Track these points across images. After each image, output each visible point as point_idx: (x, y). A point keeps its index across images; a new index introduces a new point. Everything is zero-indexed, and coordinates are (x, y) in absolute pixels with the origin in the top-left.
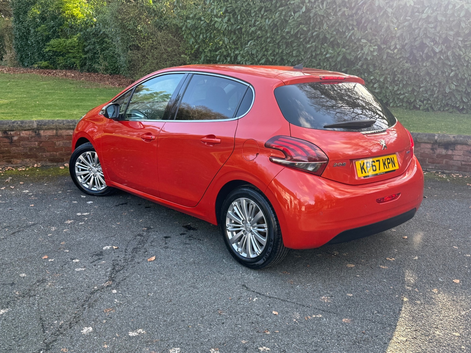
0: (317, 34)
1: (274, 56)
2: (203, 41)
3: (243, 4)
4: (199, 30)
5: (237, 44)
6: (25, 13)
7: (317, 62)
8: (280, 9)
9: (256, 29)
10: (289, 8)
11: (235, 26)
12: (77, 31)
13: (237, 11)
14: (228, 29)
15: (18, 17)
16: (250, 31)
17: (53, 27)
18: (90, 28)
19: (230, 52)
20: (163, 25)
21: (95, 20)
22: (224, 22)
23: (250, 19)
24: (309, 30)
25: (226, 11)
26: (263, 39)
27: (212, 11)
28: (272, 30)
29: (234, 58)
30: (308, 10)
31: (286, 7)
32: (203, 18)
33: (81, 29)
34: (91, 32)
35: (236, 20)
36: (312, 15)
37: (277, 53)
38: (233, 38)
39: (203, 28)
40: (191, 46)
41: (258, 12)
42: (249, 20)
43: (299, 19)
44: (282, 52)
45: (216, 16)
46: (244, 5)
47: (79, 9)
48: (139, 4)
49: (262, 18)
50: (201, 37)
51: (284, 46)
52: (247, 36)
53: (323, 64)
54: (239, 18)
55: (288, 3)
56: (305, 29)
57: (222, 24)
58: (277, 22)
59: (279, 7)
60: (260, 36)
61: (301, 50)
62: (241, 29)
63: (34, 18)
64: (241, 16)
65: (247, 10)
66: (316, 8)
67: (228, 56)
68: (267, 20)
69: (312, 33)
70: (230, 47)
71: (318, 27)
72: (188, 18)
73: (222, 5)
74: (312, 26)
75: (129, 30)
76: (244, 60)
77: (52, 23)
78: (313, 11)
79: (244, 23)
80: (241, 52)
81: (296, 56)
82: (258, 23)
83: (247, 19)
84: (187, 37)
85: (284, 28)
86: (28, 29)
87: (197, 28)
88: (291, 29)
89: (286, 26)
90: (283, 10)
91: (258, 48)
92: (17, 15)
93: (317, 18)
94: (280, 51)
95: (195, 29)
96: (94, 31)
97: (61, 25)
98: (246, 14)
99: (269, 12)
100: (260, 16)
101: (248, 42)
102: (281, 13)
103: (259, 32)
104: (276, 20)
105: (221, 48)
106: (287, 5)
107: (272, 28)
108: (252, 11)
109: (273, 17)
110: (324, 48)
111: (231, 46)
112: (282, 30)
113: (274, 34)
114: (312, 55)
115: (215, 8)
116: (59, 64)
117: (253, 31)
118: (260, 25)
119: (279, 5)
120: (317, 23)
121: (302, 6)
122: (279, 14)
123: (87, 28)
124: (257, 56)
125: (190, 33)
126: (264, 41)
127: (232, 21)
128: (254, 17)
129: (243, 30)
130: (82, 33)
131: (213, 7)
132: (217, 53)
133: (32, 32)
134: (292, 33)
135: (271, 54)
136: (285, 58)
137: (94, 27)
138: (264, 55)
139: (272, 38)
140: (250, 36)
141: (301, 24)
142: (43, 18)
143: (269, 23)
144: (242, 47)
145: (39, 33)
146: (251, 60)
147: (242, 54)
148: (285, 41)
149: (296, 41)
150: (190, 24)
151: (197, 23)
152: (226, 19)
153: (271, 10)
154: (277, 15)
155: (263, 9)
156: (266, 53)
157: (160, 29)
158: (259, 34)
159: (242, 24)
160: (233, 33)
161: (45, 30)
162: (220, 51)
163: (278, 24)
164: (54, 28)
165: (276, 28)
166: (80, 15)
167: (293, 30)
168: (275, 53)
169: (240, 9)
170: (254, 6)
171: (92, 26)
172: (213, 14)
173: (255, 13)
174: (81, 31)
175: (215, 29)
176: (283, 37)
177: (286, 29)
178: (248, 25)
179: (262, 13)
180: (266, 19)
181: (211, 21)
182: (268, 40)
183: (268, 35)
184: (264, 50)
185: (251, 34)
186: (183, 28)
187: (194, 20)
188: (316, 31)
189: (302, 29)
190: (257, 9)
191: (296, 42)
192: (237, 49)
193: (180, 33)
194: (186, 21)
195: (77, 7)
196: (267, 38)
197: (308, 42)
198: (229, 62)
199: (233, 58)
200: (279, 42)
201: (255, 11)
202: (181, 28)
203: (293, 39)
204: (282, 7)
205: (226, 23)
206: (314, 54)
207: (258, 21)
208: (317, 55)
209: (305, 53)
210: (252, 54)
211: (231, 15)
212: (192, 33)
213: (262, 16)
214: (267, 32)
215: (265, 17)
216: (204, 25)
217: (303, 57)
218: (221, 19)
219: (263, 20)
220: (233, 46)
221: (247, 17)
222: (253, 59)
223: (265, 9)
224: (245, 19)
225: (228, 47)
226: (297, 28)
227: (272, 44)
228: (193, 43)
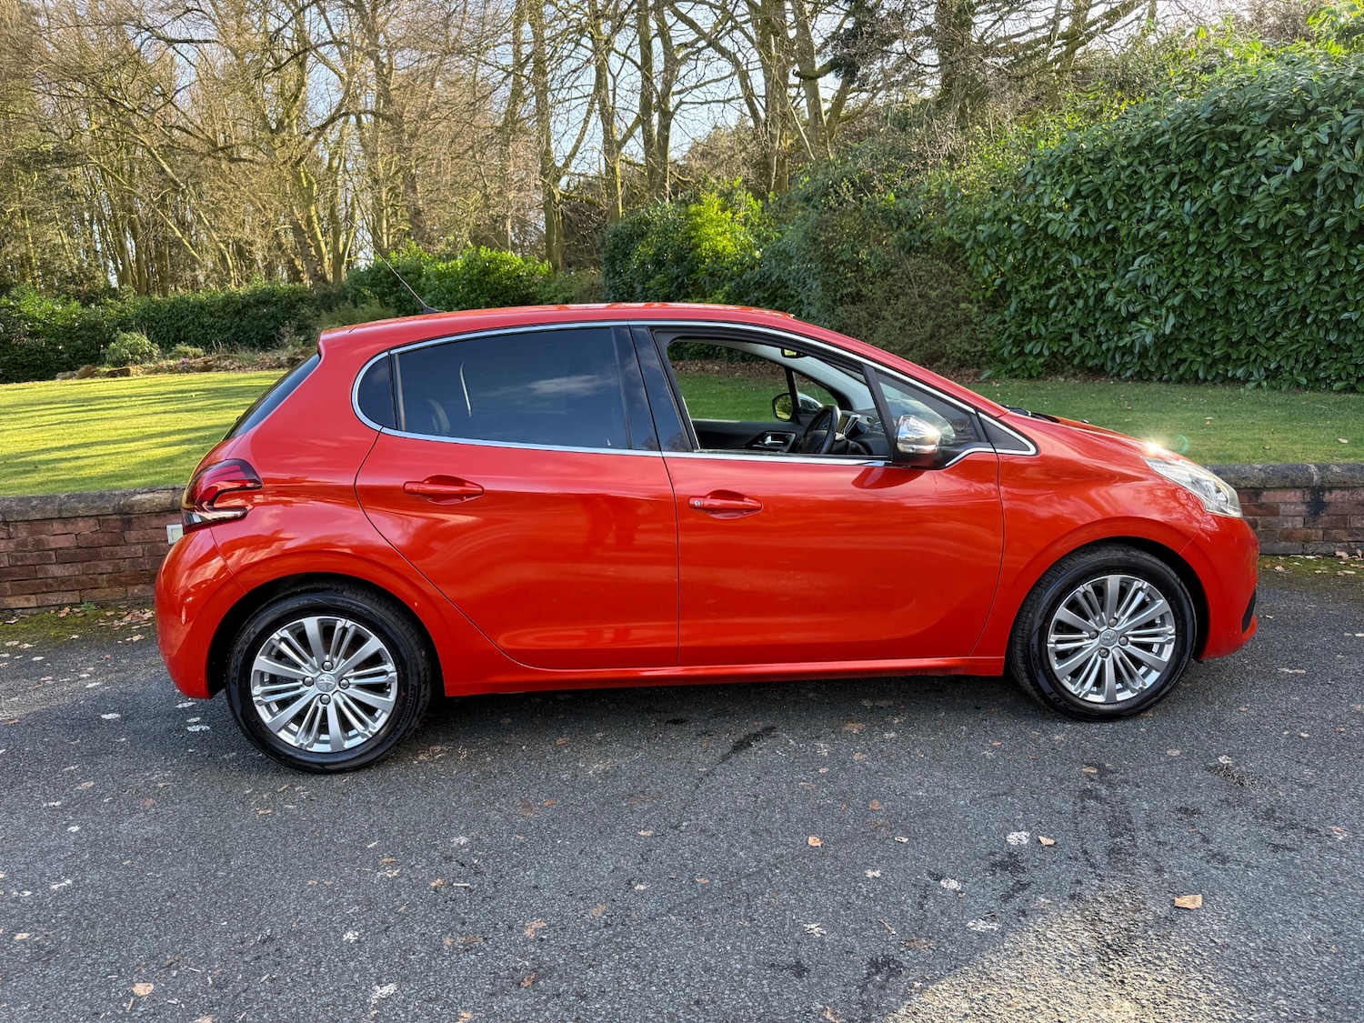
0: (1335, 223)
1: (1206, 285)
2: (1015, 268)
3: (1119, 174)
4: (1008, 243)
5: (1103, 268)
6: (626, 255)
7: (1335, 291)
8: (1225, 172)
9: (1157, 226)
10: (1249, 167)
11: (1099, 226)
12: (723, 281)
13: (1105, 191)
14: (1082, 235)
15: (613, 265)
16: (1141, 234)
17: (678, 277)
18: (749, 271)
19: (1085, 286)
20: (918, 244)
21: (757, 254)
22: (1071, 219)
23: (1139, 205)
24: (1310, 216)
25: (1077, 193)
26: (1176, 248)
27: (1039, 198)
28: (1201, 226)
29: (1096, 301)
30: (1310, 167)
31: (1243, 167)
32: (1015, 217)
33: (732, 275)
34: (751, 279)
35: (1102, 210)
36: (1321, 176)
37: (1216, 279)
38: (1091, 255)
39: (1016, 238)
40: (985, 282)
41: (1161, 188)
42: (1136, 208)
43: (1284, 191)
44: (1231, 276)
45: (1052, 207)
46: (1122, 176)
47: (728, 235)
48: (864, 206)
49: (1171, 200)
50: (1010, 258)
51: (1237, 261)
52: (1131, 246)
53: (1355, 297)
54: (1110, 205)
55: (1248, 155)
56: (1301, 212)
57: (1064, 223)
58: (1218, 205)
59: (1221, 169)
60: (1167, 242)
61: (1287, 266)
62: (1115, 230)
63: (643, 264)
64: (1115, 201)
65: (1130, 187)
66: (1331, 159)
67: (1077, 297)
68: (1187, 204)
69: (1323, 221)
70: (1084, 275)
71: (1338, 205)
72: (978, 221)
73: (1067, 182)
74: (1321, 205)
75: (842, 262)
76: (1124, 300)
77: (675, 271)
78: (1326, 166)
79: (1124, 216)
80: (1115, 285)
81: (1271, 283)
82: (1162, 212)
83: (1131, 207)
84: (976, 263)
85: (1235, 218)
86: (631, 286)
87: (1000, 240)
88: (1259, 217)
89: (1242, 212)
90: (1232, 175)
91: (1162, 270)
92: (611, 260)
93: (1335, 181)
94: (1226, 273)
95: (996, 243)
96: (758, 276)
97: (692, 271)
98: (1127, 195)
99: (1193, 184)
100: (1168, 195)
101: (1134, 259)
102: (1228, 183)
103: (1166, 233)
104: (1216, 199)
105: (1062, 280)
106: (1243, 160)
107: (1201, 219)
108: (1146, 187)
109: (1205, 194)
110: (1355, 256)
111: (1086, 272)
112: (1229, 224)
113: (1205, 234)
114: (1320, 275)
115: (1048, 191)
116: (687, 350)
117: (1147, 233)
118: (1169, 216)
119: (1221, 163)
120: (1336, 196)
121: (1292, 158)
122: (1222, 184)
123: (743, 272)
124: (1157, 290)
125: (985, 254)
126: (1180, 253)
127: (1092, 215)
128: (1150, 201)
129: (1123, 232)
130: (733, 284)
131: (1040, 189)
132: (1050, 292)
133: (638, 290)
134: (1261, 225)
135: (1198, 283)
136: (1239, 288)
137: (757, 269)
138: (1178, 285)
139: (1201, 244)
140: (1138, 244)
141: (1286, 201)
142: (660, 261)
143: (1193, 210)
144: (1114, 272)
145: (651, 292)
146: (1142, 300)
147: (1118, 289)
148: (1239, 247)
149: (1270, 245)
150: (985, 235)
151: (1001, 230)
152: (1078, 210)
153: (1197, 179)
154: (1217, 187)
155: (1177, 179)
156: (1184, 281)
157: (911, 250)
158: (1165, 238)
159: (1119, 218)
160: (1091, 243)
161: (662, 285)
162: (1059, 285)
163: (1220, 210)
164: (680, 280)
165: (1213, 220)
166: (730, 249)
167: (1262, 219)
168: (1211, 279)
169: (1113, 185)
170: (1148, 175)
171: (752, 268)
172: (1041, 204)
173: (1153, 191)
174: (732, 279)
175: (1047, 236)
176: (1234, 239)
177: (1242, 219)
178: (1135, 220)
179: (1174, 187)
180: (1183, 201)
181: (1038, 220)
182: (1191, 250)
183: (1192, 237)
184: (1178, 274)
185: (1142, 241)
186: (968, 245)
187: (993, 225)
188: (1332, 215)
189: (1293, 214)
190: (1158, 181)
191: (1271, 249)
192: (1104, 277)
193: (958, 257)
194: (973, 228)
195: (724, 233)
196: (1188, 244)
197: (1308, 244)
198: (1080, 310)
199: (1092, 299)
200: (1221, 253)
201: (1152, 187)
202: (961, 245)
203: (1262, 241)
204: (1230, 167)
205: (1076, 220)
206: (1326, 273)
207: (1162, 208)
208: (1333, 274)
209: (1299, 271)
210: (1145, 287)
211: (1089, 201)
212: (989, 252)
213: (1173, 195)
214: (1186, 230)
215: (1181, 197)
216: (1020, 231)
217: (1292, 284)
218: (1061, 215)
219: (1177, 204)
220: (1093, 273)
221: (1132, 202)
222: (1148, 298)
223: (1181, 178)
224: (1127, 208)
225: (1079, 275)
226: (1277, 213)
227: (1202, 259)
228: (990, 274)
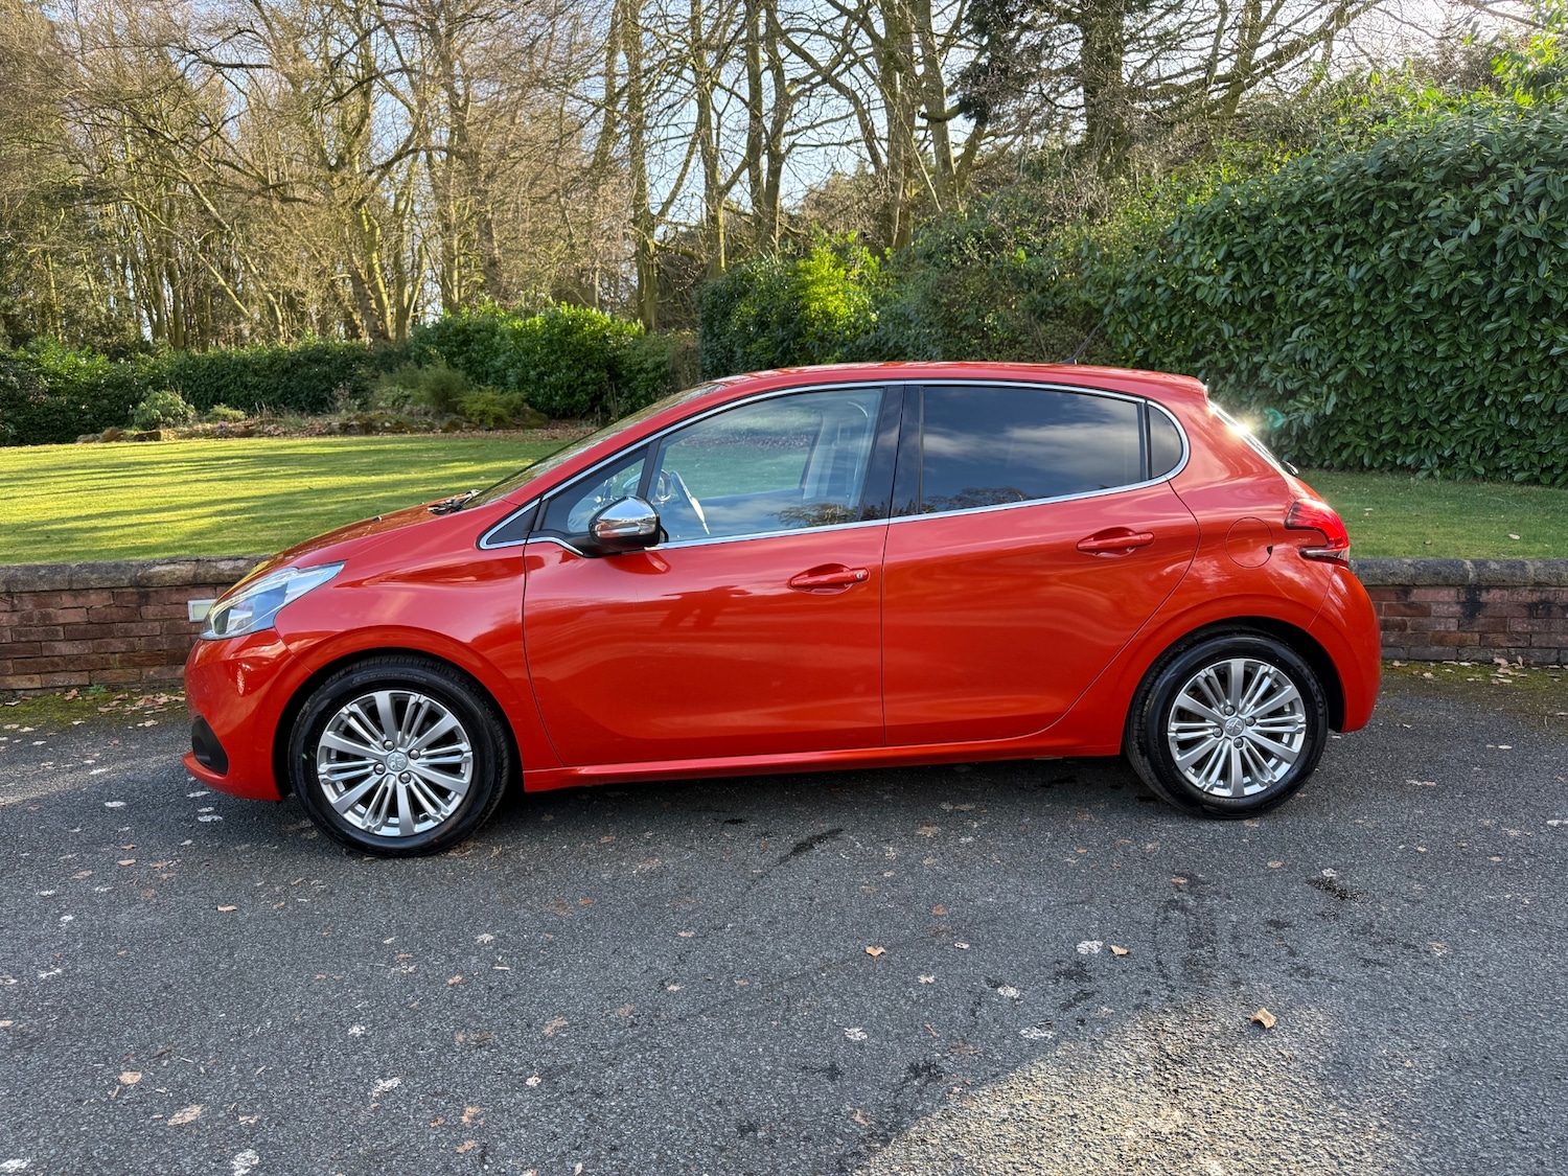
0: (1517, 293)
1: (1373, 360)
2: (1160, 338)
3: (1276, 234)
4: (1151, 309)
5: (1258, 337)
6: (726, 315)
7: (1516, 370)
8: (1394, 234)
9: (1319, 293)
10: (1421, 229)
11: (1253, 292)
12: (834, 346)
13: (1260, 252)
14: (1234, 301)
15: (711, 327)
16: (1301, 301)
17: (783, 341)
18: (863, 336)
19: (1237, 359)
20: (1051, 309)
21: (874, 317)
22: (1222, 283)
23: (1298, 269)
24: (1489, 285)
25: (1229, 255)
26: (1340, 318)
27: (1187, 260)
28: (1367, 294)
29: (1249, 376)
30: (1489, 230)
31: (1414, 228)
32: (1160, 280)
33: (844, 340)
34: (865, 345)
35: (1257, 275)
36: (1500, 241)
37: (1383, 354)
38: (1245, 324)
39: (1161, 304)
40: (1125, 352)
41: (1323, 251)
42: (1295, 272)
43: (1460, 256)
44: (1400, 350)
45: (1201, 271)
46: (1280, 237)
47: (841, 296)
48: (991, 264)
49: (1334, 264)
50: (1154, 326)
51: (1408, 334)
52: (1289, 315)
53: (1539, 377)
54: (1266, 269)
55: (1421, 216)
56: (1479, 281)
57: (1215, 288)
58: (1386, 271)
59: (1390, 230)
60: (1329, 311)
61: (1463, 340)
62: (1271, 296)
63: (744, 325)
64: (1272, 264)
65: (1288, 248)
66: (1512, 221)
67: (1229, 370)
68: (1352, 269)
69: (1503, 291)
70: (1237, 347)
71: (1520, 273)
72: (1118, 283)
73: (1218, 241)
74: (1501, 272)
75: (966, 328)
76: (1281, 376)
77: (781, 334)
78: (1505, 230)
79: (1281, 281)
80: (1271, 358)
81: (1445, 359)
82: (1324, 278)
83: (1290, 271)
84: (1115, 331)
85: (1405, 286)
86: (731, 350)
87: (1143, 306)
88: (1432, 285)
89: (1413, 279)
90: (1402, 238)
91: (1323, 343)
92: (709, 321)
93: (1516, 247)
94: (1394, 348)
95: (1139, 309)
96: (873, 342)
97: (800, 335)
98: (1285, 257)
99: (1358, 247)
100: (1330, 259)
101: (1293, 329)
102: (1397, 246)
103: (1328, 301)
104: (1383, 264)
105: (1212, 351)
106: (1415, 222)
107: (1367, 286)
108: (1306, 249)
109: (1372, 258)
110: (1539, 330)
111: (1239, 343)
112: (1398, 292)
113: (1372, 303)
114: (1499, 352)
115: (1197, 251)
117: (1307, 301)
118: (1332, 281)
119: (1390, 225)
120: (1517, 264)
121: (1468, 219)
122: (1391, 247)
123: (857, 337)
124: (1318, 365)
125: (1125, 321)
126: (1343, 324)
127: (1246, 279)
128: (1311, 265)
129: (1280, 299)
130: (845, 350)
131: (1189, 249)
132: (1198, 365)
133: (739, 355)
134: (1434, 294)
135: (1363, 357)
136: (1409, 364)
137: (872, 333)
138: (1342, 360)
139: (1367, 314)
140: (1297, 313)
141: (1462, 268)
142: (763, 323)
143: (1358, 276)
144: (1271, 344)
145: (753, 357)
146: (1300, 376)
147: (1274, 363)
148: (1409, 318)
149: (1444, 317)
150: (1125, 299)
151: (1144, 295)
152: (1230, 274)
153: (1364, 242)
154: (1385, 251)
155: (1341, 241)
156: (1347, 355)
157: (1043, 316)
158: (1327, 307)
159: (1276, 283)
160: (1245, 311)
161: (766, 350)
162: (1208, 358)
163: (1388, 276)
164: (785, 344)
165: (1380, 287)
166: (842, 310)
167: (1435, 286)
168: (1378, 354)
169: (1270, 246)
170: (1309, 236)
171: (867, 333)
172: (1188, 266)
173: (1313, 253)
174: (843, 345)
175: (1196, 303)
176: (1404, 310)
177: (1413, 287)
178: (1293, 286)
179: (1337, 249)
180: (1347, 265)
181: (1185, 284)
182: (1356, 321)
183: (1356, 306)
184: (1341, 347)
185: (1301, 309)
186: (1107, 311)
187: (1135, 288)
188: (1513, 285)
189: (1469, 283)
190: (1319, 243)
191: (1445, 321)
192: (1258, 349)
193: (1096, 325)
194: (1113, 291)
195: (836, 292)
196: (1353, 314)
197: (1487, 317)
198: (1231, 386)
199: (1245, 373)
200: (1389, 324)
201: (1313, 249)
202: (1100, 311)
203: (1435, 313)
204: (1400, 229)
205: (1227, 285)
206: (1507, 349)
207: (1324, 273)
208: (1514, 351)
209: (1477, 347)
210: (1304, 361)
211: (1243, 264)
212: (1130, 319)
213: (1336, 259)
214: (1351, 299)
215: (1346, 260)
216: (1165, 296)
217: (1468, 361)
218: (1211, 278)
219: (1340, 269)
220: (1246, 345)
221: (1290, 265)
222: (1308, 374)
223: (1345, 240)
224: (1285, 272)
225: (1231, 347)
226: (1451, 281)
227: (1368, 331)
228: (1131, 344)
